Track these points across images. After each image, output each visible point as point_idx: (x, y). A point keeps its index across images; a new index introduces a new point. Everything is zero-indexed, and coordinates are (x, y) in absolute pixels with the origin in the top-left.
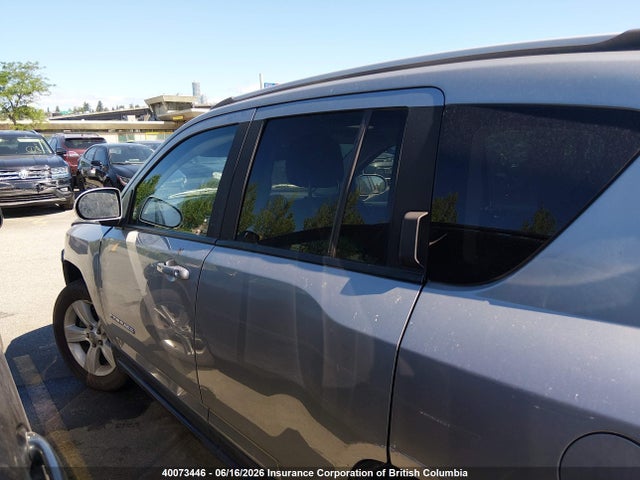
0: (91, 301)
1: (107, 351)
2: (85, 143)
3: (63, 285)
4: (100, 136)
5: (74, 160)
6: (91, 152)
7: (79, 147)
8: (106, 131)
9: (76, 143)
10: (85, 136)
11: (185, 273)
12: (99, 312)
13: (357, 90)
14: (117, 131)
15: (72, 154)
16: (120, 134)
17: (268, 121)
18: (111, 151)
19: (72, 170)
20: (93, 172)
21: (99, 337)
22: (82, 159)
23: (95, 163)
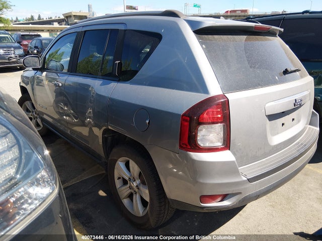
0: (31, 101)
1: (39, 121)
2: (31, 37)
3: (21, 95)
4: (39, 34)
5: (26, 46)
6: (34, 42)
7: (28, 39)
8: (43, 31)
9: (27, 38)
10: (31, 34)
11: (60, 85)
12: (35, 106)
13: (102, 23)
14: (48, 31)
15: (25, 42)
16: (50, 33)
17: (85, 31)
18: (43, 42)
19: (24, 50)
20: (35, 52)
21: (36, 115)
22: (30, 45)
23: (36, 47)
